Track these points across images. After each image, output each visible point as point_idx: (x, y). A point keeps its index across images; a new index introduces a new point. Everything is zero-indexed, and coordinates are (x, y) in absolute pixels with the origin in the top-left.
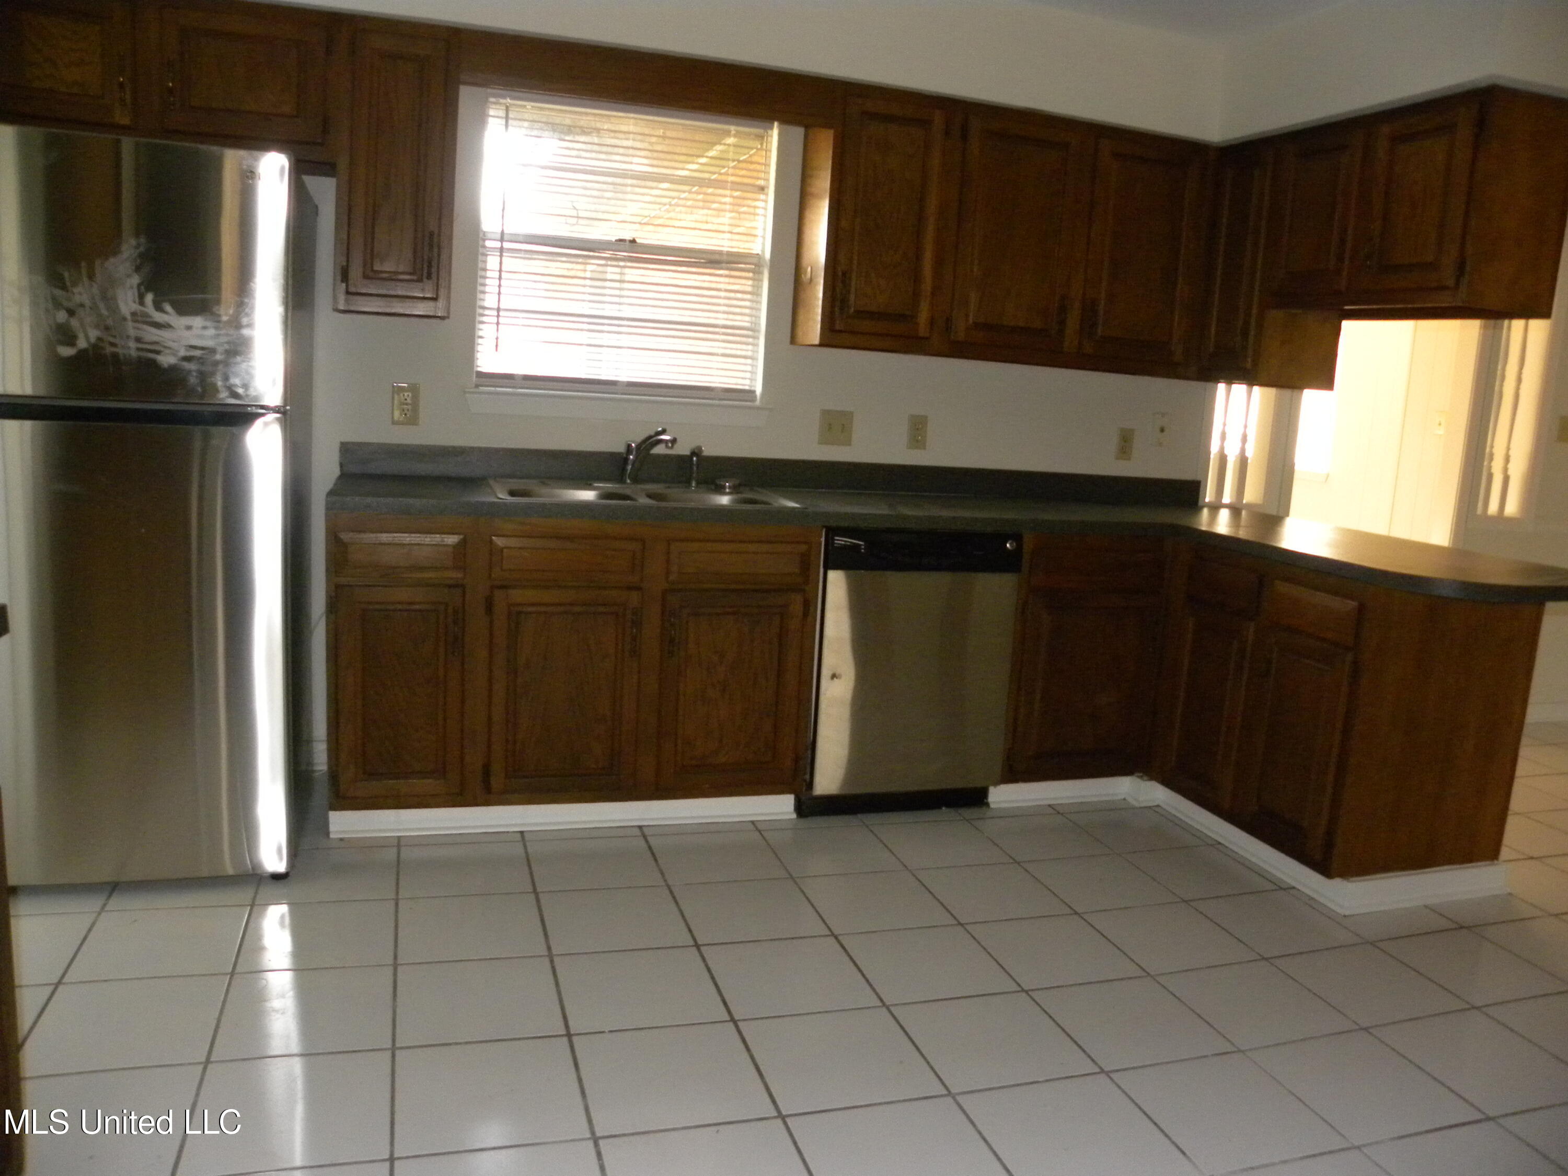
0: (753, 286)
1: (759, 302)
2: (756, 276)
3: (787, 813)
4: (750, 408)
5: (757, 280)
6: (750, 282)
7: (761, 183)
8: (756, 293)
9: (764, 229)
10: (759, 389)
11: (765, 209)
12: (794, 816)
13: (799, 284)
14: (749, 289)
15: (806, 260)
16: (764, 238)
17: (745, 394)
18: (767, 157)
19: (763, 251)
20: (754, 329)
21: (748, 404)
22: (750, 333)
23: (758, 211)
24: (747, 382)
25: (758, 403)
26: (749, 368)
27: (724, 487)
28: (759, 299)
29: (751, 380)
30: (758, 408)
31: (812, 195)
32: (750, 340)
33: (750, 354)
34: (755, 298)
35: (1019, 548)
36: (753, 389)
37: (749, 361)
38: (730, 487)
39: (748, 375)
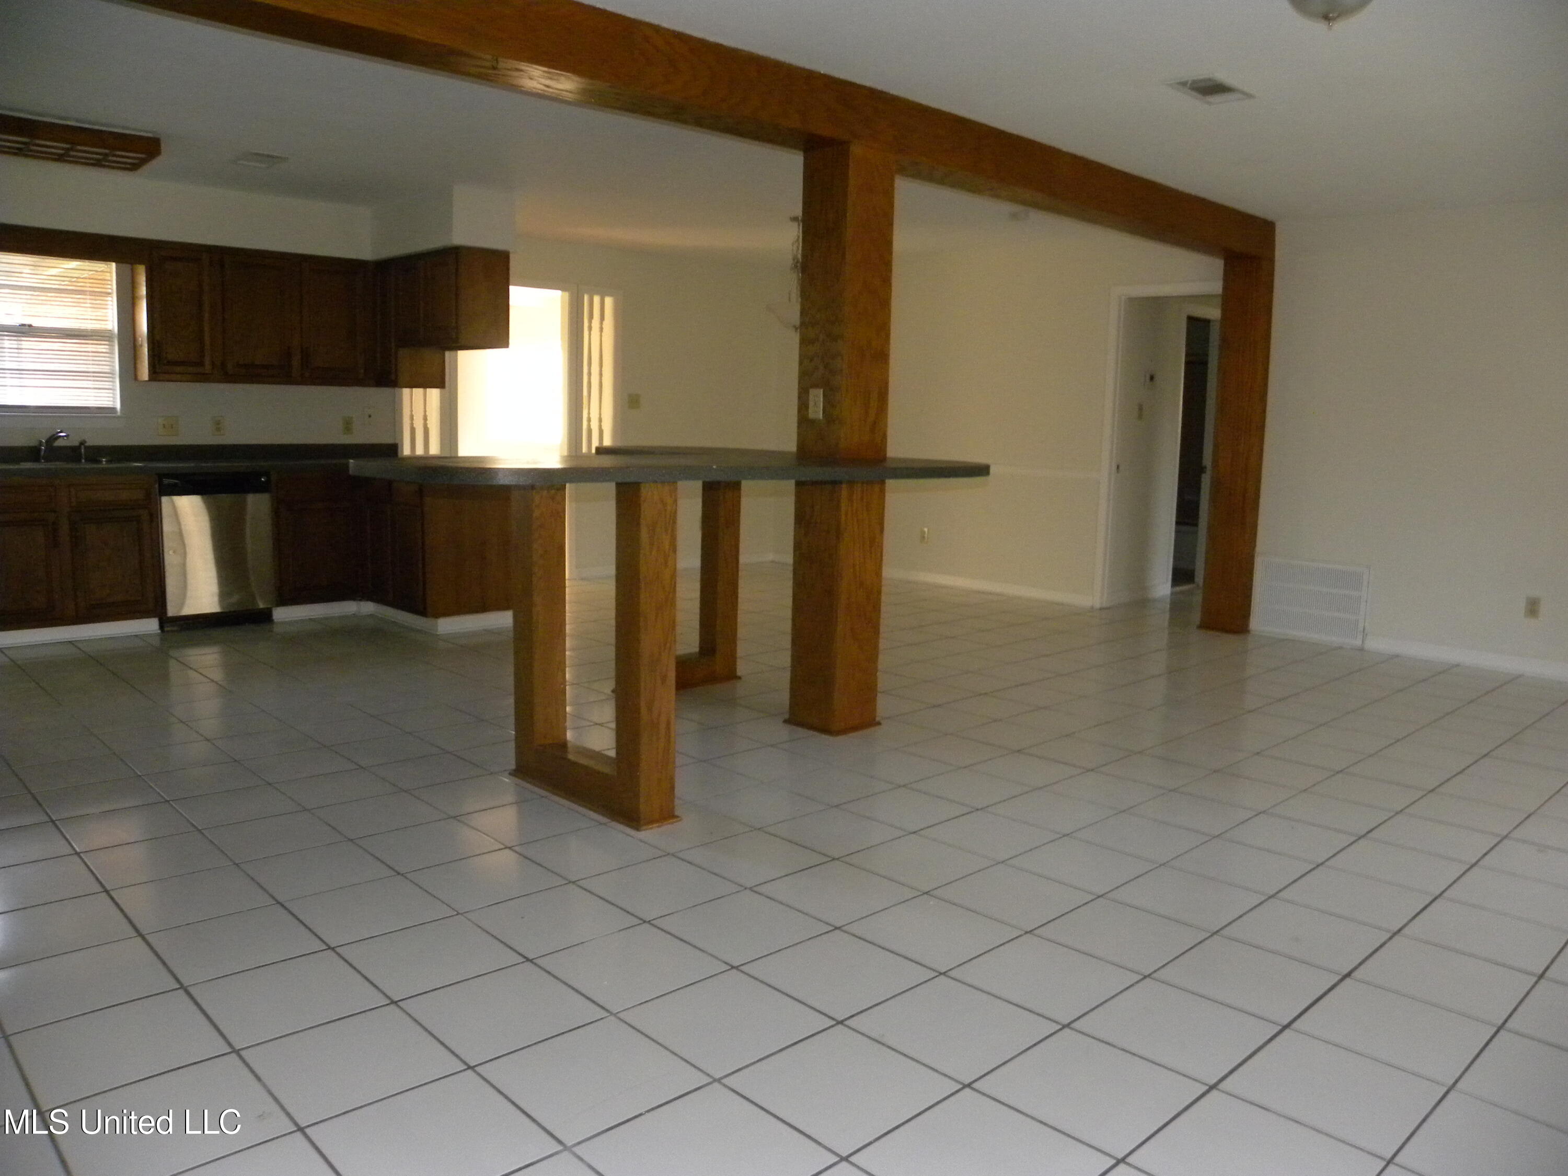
0: (110, 349)
1: (113, 358)
2: (111, 343)
3: (156, 630)
4: (114, 417)
5: (112, 346)
6: (107, 347)
7: (110, 291)
8: (112, 353)
9: (113, 317)
10: (118, 406)
11: (112, 305)
12: (159, 631)
13: (135, 347)
14: (107, 351)
15: (138, 334)
16: (113, 321)
17: (113, 409)
18: (111, 277)
19: (113, 327)
20: (112, 373)
21: (114, 415)
22: (110, 375)
23: (108, 307)
24: (111, 403)
25: (119, 414)
26: (111, 395)
27: (102, 461)
28: (114, 356)
29: (114, 402)
30: (118, 417)
31: (137, 297)
32: (111, 379)
33: (111, 387)
34: (111, 356)
35: (268, 481)
36: (115, 407)
37: (111, 391)
38: (106, 461)
39: (111, 399)
